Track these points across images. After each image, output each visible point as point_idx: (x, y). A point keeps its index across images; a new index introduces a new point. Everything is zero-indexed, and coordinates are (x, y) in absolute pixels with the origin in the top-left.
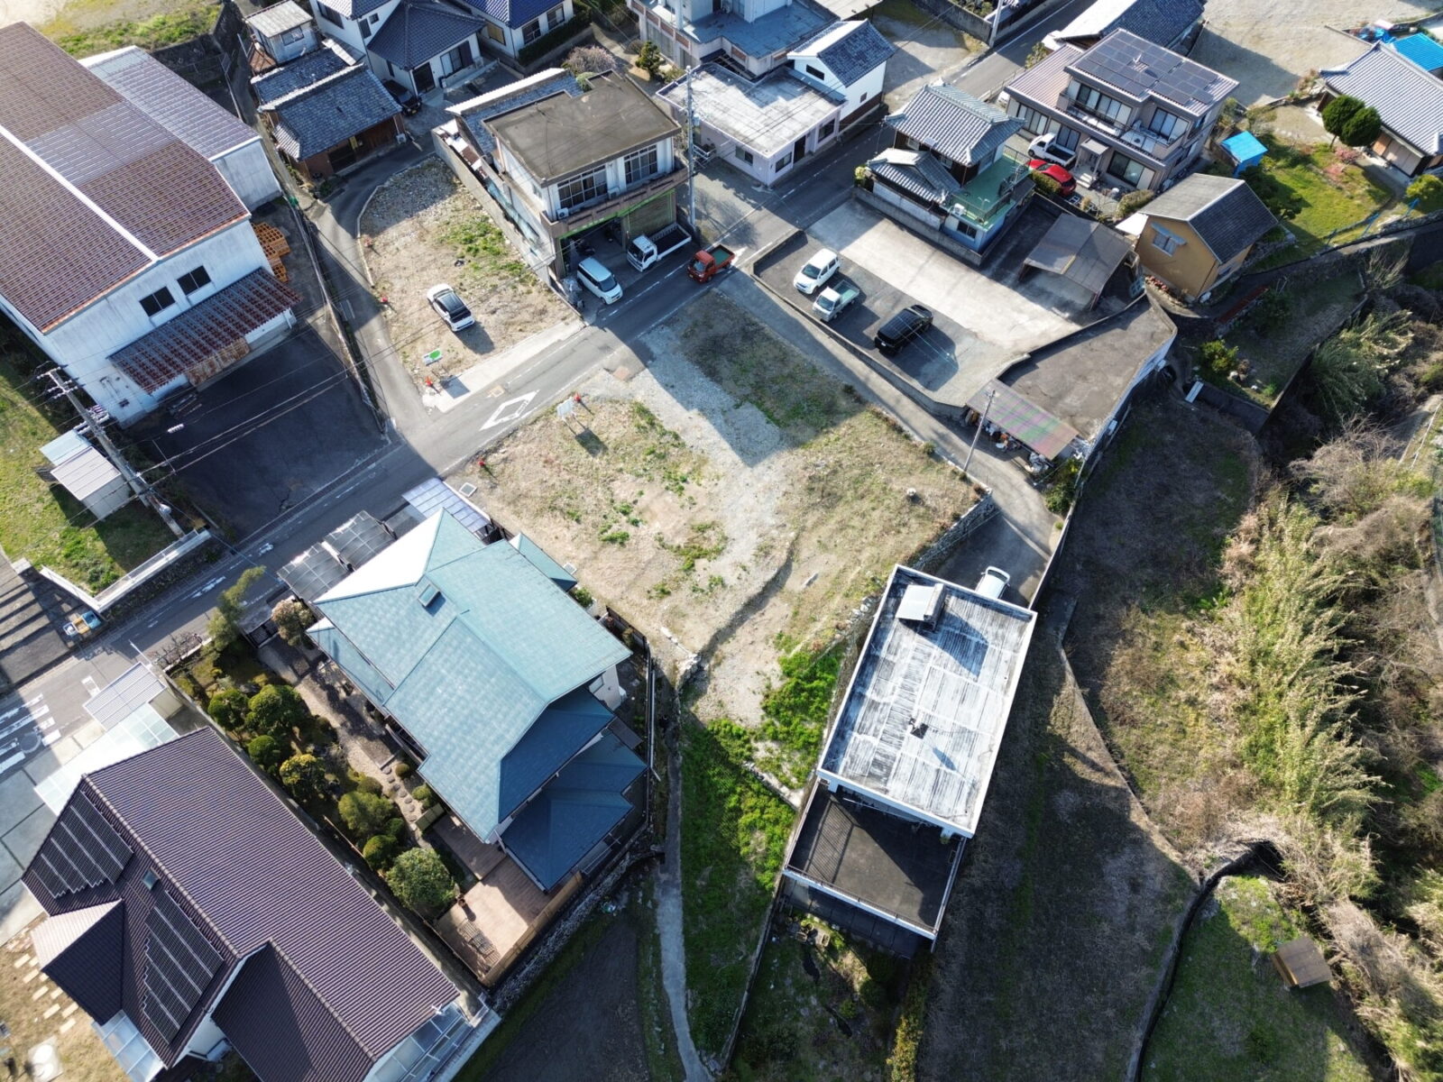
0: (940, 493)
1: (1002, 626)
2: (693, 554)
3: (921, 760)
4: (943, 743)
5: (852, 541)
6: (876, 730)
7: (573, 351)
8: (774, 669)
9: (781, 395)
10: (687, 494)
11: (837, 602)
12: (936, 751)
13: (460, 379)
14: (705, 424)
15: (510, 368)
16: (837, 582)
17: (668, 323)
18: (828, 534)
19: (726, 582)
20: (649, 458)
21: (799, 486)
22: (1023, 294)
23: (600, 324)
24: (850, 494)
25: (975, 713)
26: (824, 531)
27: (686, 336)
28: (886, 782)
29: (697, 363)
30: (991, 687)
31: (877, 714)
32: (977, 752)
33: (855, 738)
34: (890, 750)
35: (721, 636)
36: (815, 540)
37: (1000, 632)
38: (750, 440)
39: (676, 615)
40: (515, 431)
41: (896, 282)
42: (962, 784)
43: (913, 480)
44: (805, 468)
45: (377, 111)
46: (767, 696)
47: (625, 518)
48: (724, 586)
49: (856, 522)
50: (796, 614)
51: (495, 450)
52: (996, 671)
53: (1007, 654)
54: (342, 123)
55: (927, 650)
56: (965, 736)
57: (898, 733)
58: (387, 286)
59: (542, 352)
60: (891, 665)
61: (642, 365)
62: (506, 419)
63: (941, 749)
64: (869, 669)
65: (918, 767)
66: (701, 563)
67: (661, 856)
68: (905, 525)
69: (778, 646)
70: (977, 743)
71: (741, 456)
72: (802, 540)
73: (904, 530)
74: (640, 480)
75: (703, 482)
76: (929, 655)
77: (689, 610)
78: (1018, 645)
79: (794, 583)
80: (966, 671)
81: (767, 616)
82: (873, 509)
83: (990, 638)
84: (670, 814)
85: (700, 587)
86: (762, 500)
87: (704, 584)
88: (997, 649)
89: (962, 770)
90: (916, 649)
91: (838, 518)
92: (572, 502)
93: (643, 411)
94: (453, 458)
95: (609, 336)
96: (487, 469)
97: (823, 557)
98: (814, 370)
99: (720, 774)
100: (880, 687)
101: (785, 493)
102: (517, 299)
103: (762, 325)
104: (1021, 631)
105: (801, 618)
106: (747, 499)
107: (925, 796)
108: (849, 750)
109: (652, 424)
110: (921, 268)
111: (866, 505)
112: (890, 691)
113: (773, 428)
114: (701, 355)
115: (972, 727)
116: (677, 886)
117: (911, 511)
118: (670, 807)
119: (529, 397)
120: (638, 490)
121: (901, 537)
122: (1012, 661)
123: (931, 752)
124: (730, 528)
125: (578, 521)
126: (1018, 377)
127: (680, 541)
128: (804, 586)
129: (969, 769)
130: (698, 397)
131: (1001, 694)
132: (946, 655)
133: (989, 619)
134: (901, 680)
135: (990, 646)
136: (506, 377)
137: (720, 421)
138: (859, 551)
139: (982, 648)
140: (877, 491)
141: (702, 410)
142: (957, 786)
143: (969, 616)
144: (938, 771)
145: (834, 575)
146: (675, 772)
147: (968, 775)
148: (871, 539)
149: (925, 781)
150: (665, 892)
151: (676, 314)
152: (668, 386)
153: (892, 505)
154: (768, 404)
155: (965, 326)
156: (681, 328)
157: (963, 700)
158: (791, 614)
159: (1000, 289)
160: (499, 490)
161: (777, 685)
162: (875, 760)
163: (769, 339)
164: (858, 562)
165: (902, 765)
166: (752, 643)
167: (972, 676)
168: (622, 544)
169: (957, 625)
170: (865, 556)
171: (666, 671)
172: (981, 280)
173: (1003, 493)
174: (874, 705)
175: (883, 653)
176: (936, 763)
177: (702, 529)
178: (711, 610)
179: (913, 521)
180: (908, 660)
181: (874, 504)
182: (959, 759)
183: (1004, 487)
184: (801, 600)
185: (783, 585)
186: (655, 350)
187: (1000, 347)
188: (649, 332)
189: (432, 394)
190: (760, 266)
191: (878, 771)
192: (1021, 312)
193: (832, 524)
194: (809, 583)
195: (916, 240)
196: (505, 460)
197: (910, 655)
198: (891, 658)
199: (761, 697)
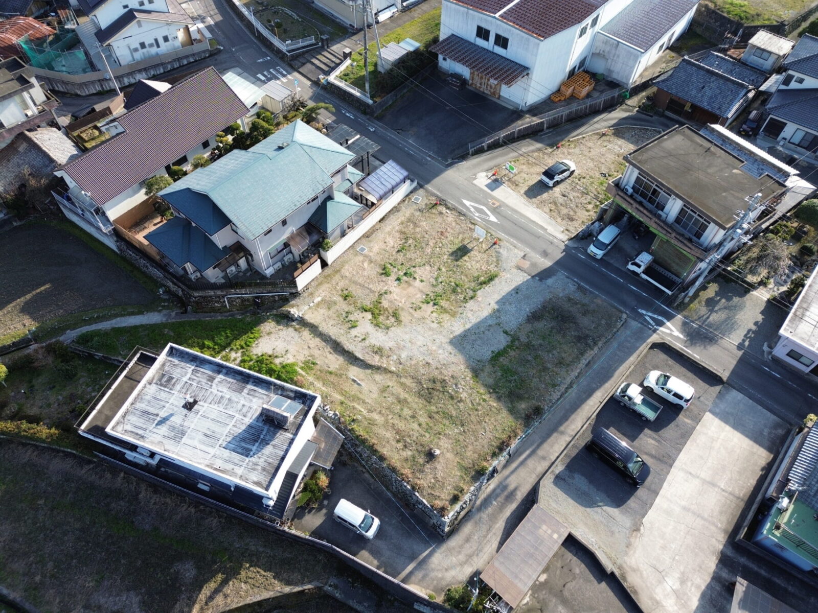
0: (438, 476)
1: (264, 469)
2: (376, 311)
3: (167, 405)
4: (176, 420)
5: (388, 408)
6: (193, 380)
7: (539, 237)
8: (289, 359)
9: (524, 362)
10: (424, 306)
11: (338, 397)
12: (172, 415)
13: (502, 187)
14: (486, 312)
15: (516, 208)
16: (355, 398)
17: (580, 288)
18: (395, 392)
19: (353, 330)
20: (453, 284)
21: (436, 373)
22: (709, 587)
23: (567, 249)
24: (433, 408)
25: (196, 443)
26: (398, 390)
27: (570, 299)
28: (156, 384)
29: (544, 307)
30: (214, 456)
31: (205, 381)
32: (166, 441)
33: (190, 368)
34: (178, 387)
35: (314, 329)
36: (390, 384)
37: (259, 468)
38: (475, 341)
39: (329, 304)
40: (464, 215)
41: (683, 459)
42: (145, 430)
43: (449, 455)
44: (452, 377)
45: (716, 105)
46: (270, 356)
47: (402, 274)
48: (350, 328)
49: (407, 412)
50: (331, 373)
51: (448, 208)
52: (226, 461)
53: (239, 471)
54: (694, 92)
55: (249, 415)
56: (179, 434)
57: (189, 392)
58: (572, 146)
59: (534, 222)
60: (240, 391)
61: (533, 274)
62: (472, 210)
63: (172, 419)
64: (239, 377)
65: (163, 403)
66: (369, 316)
67: (186, 312)
68: (405, 446)
69: (306, 363)
70: (172, 442)
71: (460, 336)
72: (389, 375)
73: (400, 445)
74: (432, 280)
75: (435, 314)
76: (245, 416)
77: (333, 310)
78: (246, 480)
79: (354, 372)
80: (229, 439)
81: (329, 356)
82: (420, 425)
83: (254, 459)
84: (208, 314)
85: (350, 316)
86: (421, 349)
87: (351, 317)
88: (245, 464)
89: (155, 430)
90: (250, 408)
91: (410, 400)
92: (412, 248)
93: (491, 279)
94: (438, 190)
95: (559, 255)
96: (433, 206)
97: (375, 389)
98: (554, 386)
99: (227, 337)
100: (224, 383)
101: (428, 363)
102: (579, 205)
103: (596, 349)
104: (258, 484)
105: (326, 375)
106: (420, 341)
107: (140, 406)
108: (183, 364)
109: (481, 284)
110: (713, 485)
111: (424, 419)
112: (220, 389)
113: (488, 355)
114: (553, 309)
115: (184, 440)
116: (167, 320)
117: (419, 452)
118: (212, 314)
119: (493, 218)
120: (424, 279)
121: (394, 443)
122: (233, 474)
123: (171, 412)
124: (396, 331)
125: (398, 251)
126: (582, 561)
127: (385, 304)
128: (352, 377)
129: (154, 435)
130: (512, 308)
131: (207, 462)
132: (244, 427)
133: (270, 460)
134: (228, 397)
135: (247, 459)
136: (507, 206)
137: (490, 322)
138: (380, 412)
139: (246, 453)
140: (439, 428)
141: (498, 310)
142: (144, 427)
143: (274, 446)
144: (157, 415)
145: (361, 396)
146: (232, 315)
147: (150, 434)
148: (391, 421)
149: (153, 406)
150: (165, 315)
151: (590, 292)
152: (517, 290)
153: (425, 439)
154: (512, 353)
155: (644, 520)
156: (578, 296)
157: (206, 435)
158: (330, 370)
159: (712, 564)
160: (418, 213)
161: (277, 361)
162: (173, 378)
163: (582, 354)
164: (370, 411)
165: (166, 393)
166: (309, 347)
167: (224, 444)
168: (382, 274)
169: (268, 437)
170: (375, 416)
171: (293, 302)
172: (718, 542)
173: (461, 547)
174: (211, 379)
175: (250, 386)
176: (163, 414)
177: (395, 315)
178: (332, 322)
179: (410, 453)
180: (242, 402)
181: (424, 425)
182: (163, 429)
183: (469, 549)
184: (341, 376)
185: (353, 365)
186: (550, 281)
187: (626, 554)
188: (567, 277)
189: (487, 176)
190: (664, 347)
191: (165, 379)
192: (683, 582)
193: (403, 395)
194: (354, 381)
195: (753, 482)
196: (441, 213)
197: (246, 403)
198: (246, 391)
199: (270, 353)
